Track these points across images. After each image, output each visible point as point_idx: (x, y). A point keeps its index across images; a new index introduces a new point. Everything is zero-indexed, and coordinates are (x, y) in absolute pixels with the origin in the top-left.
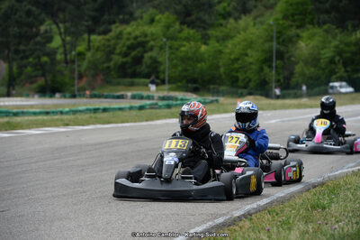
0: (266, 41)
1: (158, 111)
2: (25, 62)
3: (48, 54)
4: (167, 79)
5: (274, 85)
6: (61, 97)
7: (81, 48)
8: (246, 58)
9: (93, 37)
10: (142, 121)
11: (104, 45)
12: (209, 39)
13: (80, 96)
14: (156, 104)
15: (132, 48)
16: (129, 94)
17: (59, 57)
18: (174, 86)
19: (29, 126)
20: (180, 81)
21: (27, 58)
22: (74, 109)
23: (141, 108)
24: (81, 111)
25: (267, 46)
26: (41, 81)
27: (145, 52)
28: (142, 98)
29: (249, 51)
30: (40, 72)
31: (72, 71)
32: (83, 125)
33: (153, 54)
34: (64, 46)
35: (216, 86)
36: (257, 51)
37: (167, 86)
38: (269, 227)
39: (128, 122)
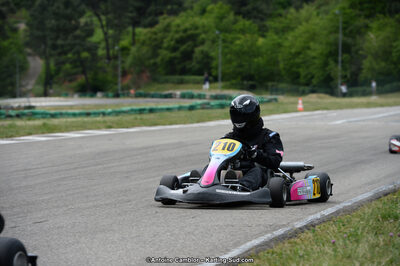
0: (331, 33)
1: (209, 111)
2: (63, 58)
3: (89, 50)
4: (220, 76)
5: (339, 81)
6: (103, 97)
7: (125, 42)
8: (309, 52)
9: (139, 30)
10: (193, 123)
11: (150, 38)
12: (267, 31)
13: (124, 95)
14: (208, 104)
15: (181, 41)
17: (101, 52)
18: (228, 83)
19: (68, 129)
20: (234, 78)
21: (66, 53)
22: (117, 109)
23: (192, 108)
24: (125, 112)
25: (332, 38)
26: (81, 79)
27: (196, 46)
28: (192, 97)
29: (312, 44)
30: (80, 69)
31: (115, 68)
32: (127, 127)
33: (205, 48)
34: (106, 40)
35: (275, 83)
36: (321, 43)
37: (220, 84)
38: (334, 239)
39: (177, 124)
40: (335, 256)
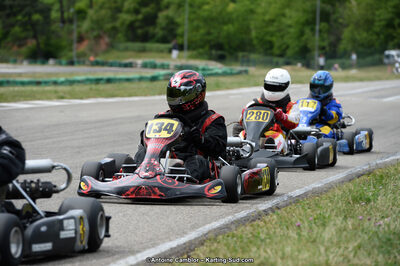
2: (12, 20)
3: (40, 11)
4: (186, 44)
5: (316, 53)
6: (55, 64)
7: (81, 4)
8: (284, 20)
10: (154, 95)
13: (79, 63)
16: (139, 62)
17: (55, 15)
18: (195, 53)
19: (15, 98)
20: (202, 47)
21: (15, 15)
22: (71, 78)
23: (154, 79)
24: (79, 82)
25: (308, 5)
26: (32, 43)
27: (159, 10)
28: (154, 66)
29: (287, 12)
30: (31, 33)
31: (70, 32)
32: (82, 98)
33: (170, 12)
35: (245, 53)
36: (297, 10)
37: (186, 53)
38: (299, 222)
39: (136, 95)
40: (300, 240)
